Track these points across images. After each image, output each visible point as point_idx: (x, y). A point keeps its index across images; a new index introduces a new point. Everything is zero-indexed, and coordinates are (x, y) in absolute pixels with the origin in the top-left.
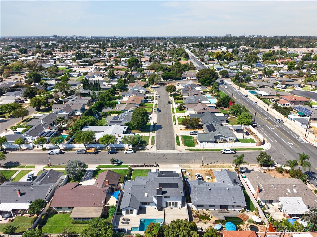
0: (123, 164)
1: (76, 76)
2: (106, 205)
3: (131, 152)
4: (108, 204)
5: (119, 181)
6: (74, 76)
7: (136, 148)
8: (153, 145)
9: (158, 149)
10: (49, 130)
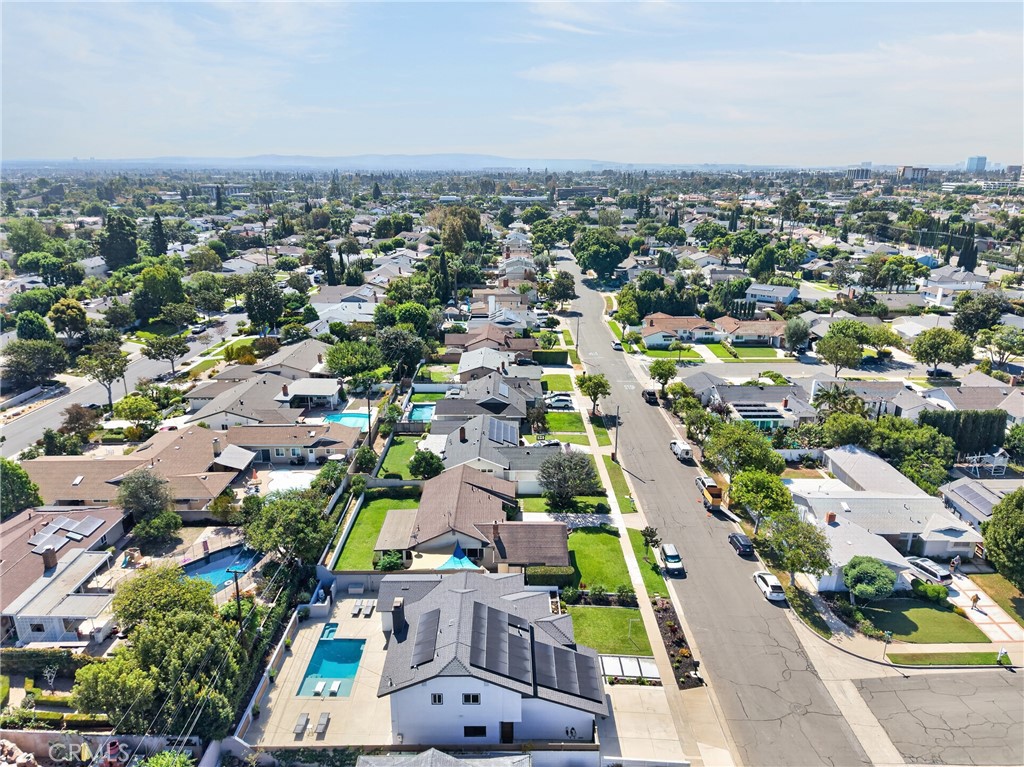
0: (669, 582)
2: (414, 553)
3: (763, 587)
4: (420, 557)
5: (533, 564)
7: (817, 604)
8: (898, 661)
9: (862, 685)
10: (779, 407)
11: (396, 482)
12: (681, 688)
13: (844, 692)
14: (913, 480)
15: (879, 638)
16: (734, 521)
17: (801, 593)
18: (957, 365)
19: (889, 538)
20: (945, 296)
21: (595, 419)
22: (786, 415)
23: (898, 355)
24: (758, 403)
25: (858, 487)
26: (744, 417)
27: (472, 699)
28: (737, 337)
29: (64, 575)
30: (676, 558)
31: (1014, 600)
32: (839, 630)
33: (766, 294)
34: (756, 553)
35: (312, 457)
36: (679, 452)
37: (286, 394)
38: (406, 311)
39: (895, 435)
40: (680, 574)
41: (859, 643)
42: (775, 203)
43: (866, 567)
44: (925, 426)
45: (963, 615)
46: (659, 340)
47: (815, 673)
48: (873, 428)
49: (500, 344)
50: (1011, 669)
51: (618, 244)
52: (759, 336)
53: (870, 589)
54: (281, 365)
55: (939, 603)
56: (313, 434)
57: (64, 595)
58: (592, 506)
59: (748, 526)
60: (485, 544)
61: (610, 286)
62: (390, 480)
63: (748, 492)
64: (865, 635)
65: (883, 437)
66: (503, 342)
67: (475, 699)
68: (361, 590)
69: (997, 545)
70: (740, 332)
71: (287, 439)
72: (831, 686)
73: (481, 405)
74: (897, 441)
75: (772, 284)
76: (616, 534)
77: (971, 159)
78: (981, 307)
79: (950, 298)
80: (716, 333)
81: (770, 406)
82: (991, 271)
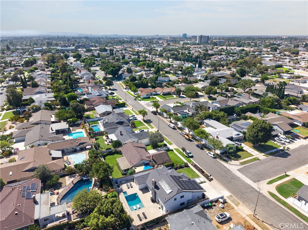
0: (191, 159)
1: (287, 78)
2: (134, 168)
3: (211, 155)
4: (136, 169)
5: (163, 163)
6: (284, 77)
7: (221, 156)
8: (242, 164)
9: (239, 170)
10: (187, 111)
11: (110, 150)
12: (210, 181)
13: (237, 173)
14: (223, 124)
15: (236, 160)
16: (194, 141)
17: (217, 154)
18: (214, 95)
19: (227, 138)
20: (201, 76)
21: (145, 121)
22: (190, 113)
23: (200, 93)
24: (182, 111)
25: (215, 128)
26: (181, 115)
27: (182, 197)
28: (163, 93)
29: (41, 203)
30: (190, 153)
31: (253, 146)
32: (229, 161)
33: (163, 80)
34: (204, 148)
35: (78, 148)
36: (172, 127)
37: (52, 130)
38: (70, 96)
39: (217, 115)
40: (192, 157)
41: (233, 162)
42: (144, 49)
43: (230, 146)
44: (221, 112)
45: (247, 151)
46: (145, 96)
47: (230, 170)
48: (212, 114)
49: (104, 103)
50: (260, 160)
51: (118, 67)
52: (168, 92)
53: (232, 150)
54: (41, 121)
55: (242, 150)
56: (77, 142)
57: (49, 208)
58: (162, 145)
59: (198, 142)
60: (150, 161)
61: (118, 79)
62: (108, 150)
63: (200, 134)
64: (234, 160)
65: (215, 116)
66: (105, 102)
67: (183, 196)
68: (125, 181)
69: (250, 136)
70: (164, 91)
71: (69, 145)
72: (234, 172)
73: (116, 123)
74: (218, 116)
75: (162, 77)
76: (172, 150)
77: (183, 34)
78: (215, 80)
79: (202, 77)
80: (158, 92)
81: (185, 111)
82: (205, 68)
